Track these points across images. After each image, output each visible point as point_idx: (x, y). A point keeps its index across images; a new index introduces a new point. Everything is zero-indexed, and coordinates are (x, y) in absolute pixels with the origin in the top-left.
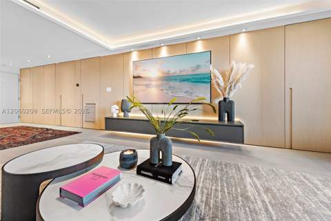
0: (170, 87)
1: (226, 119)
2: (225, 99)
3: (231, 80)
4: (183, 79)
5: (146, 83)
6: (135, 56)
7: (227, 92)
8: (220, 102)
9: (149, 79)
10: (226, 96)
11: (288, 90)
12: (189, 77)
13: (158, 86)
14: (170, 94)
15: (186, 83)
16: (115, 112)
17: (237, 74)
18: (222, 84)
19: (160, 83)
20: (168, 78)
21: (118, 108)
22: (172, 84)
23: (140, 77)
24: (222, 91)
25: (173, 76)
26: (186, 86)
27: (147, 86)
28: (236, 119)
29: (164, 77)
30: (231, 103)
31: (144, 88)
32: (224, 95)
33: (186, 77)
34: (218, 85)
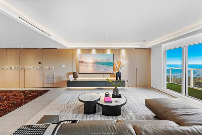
0: (97, 67)
1: (119, 79)
2: (118, 72)
3: (121, 66)
4: (103, 64)
5: (86, 65)
6: (79, 52)
7: (119, 70)
8: (117, 73)
9: (88, 63)
10: (119, 71)
11: (136, 69)
12: (106, 63)
13: (92, 66)
14: (98, 70)
15: (104, 65)
16: (71, 78)
17: (122, 64)
18: (118, 67)
19: (93, 65)
20: (96, 63)
21: (72, 76)
22: (99, 65)
23: (83, 62)
24: (117, 69)
25: (99, 62)
26: (104, 67)
27: (87, 66)
28: (122, 79)
29: (95, 63)
30: (120, 73)
31: (85, 67)
32: (118, 71)
33: (104, 63)
34: (116, 67)
